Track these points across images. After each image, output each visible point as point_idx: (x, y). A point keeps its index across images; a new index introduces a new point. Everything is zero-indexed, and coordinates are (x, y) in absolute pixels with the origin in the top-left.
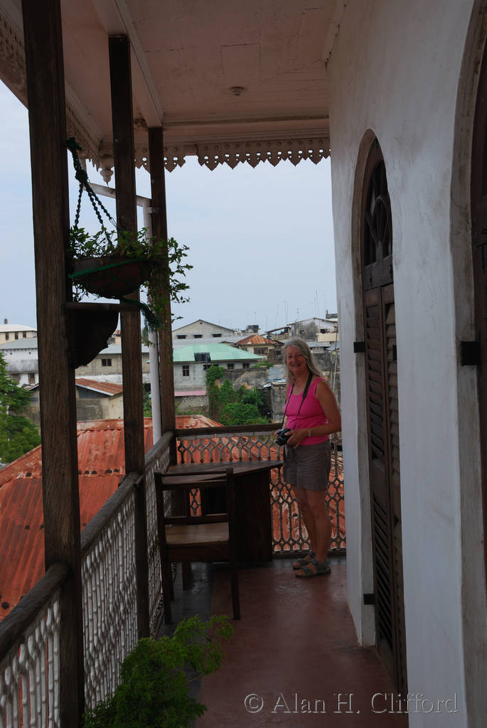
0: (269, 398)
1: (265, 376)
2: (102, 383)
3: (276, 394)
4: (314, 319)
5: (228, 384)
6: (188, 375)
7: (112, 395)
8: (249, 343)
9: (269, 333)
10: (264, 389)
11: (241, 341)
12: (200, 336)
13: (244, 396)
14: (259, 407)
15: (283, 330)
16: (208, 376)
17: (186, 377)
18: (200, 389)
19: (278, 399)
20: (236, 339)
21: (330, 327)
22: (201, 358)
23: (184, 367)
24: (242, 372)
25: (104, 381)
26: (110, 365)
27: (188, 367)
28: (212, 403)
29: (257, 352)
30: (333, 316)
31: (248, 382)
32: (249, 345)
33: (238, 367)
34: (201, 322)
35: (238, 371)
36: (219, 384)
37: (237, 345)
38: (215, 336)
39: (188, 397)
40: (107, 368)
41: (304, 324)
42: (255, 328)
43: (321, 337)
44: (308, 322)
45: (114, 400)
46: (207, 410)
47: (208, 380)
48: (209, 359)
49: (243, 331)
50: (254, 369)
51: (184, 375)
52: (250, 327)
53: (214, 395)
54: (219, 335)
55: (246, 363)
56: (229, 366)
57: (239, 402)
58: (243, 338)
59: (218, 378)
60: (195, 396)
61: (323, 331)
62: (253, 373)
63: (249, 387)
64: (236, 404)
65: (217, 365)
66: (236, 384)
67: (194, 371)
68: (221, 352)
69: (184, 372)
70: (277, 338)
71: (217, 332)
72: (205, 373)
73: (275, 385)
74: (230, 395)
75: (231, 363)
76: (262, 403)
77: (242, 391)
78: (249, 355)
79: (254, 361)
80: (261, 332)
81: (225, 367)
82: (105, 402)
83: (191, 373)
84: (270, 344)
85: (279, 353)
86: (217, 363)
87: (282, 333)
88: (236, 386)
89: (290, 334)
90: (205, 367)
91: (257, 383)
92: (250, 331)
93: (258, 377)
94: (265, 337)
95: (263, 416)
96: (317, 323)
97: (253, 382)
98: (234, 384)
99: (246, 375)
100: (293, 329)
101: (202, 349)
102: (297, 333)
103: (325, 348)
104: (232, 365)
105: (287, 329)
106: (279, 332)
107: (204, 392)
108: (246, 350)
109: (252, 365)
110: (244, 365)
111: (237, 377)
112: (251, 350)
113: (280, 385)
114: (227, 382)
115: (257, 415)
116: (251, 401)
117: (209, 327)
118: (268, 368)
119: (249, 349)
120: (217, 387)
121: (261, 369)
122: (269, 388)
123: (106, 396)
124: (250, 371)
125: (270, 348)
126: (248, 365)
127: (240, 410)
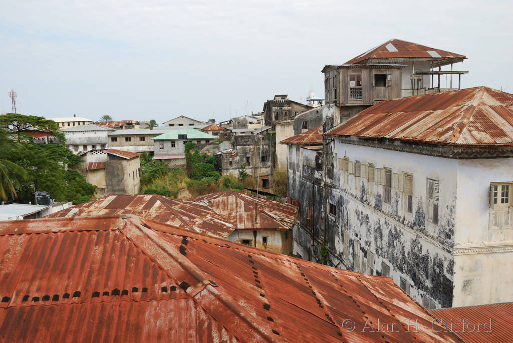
0: (221, 160)
1: (218, 148)
2: (123, 151)
3: (224, 158)
4: (246, 116)
6: (174, 147)
7: (128, 158)
8: (209, 129)
9: (220, 123)
10: (217, 155)
11: (205, 128)
12: (182, 125)
13: (206, 159)
14: (215, 165)
15: (228, 122)
16: (186, 147)
17: (174, 148)
18: (181, 154)
19: (226, 161)
20: (202, 127)
21: (255, 121)
22: (182, 137)
23: (172, 142)
24: (204, 145)
25: (126, 150)
26: (130, 140)
27: (174, 142)
28: (188, 163)
29: (214, 134)
30: (256, 115)
31: (209, 151)
32: (209, 130)
33: (203, 142)
34: (183, 117)
35: (202, 145)
36: (192, 152)
37: (203, 130)
38: (190, 125)
39: (174, 159)
40: (129, 142)
41: (240, 119)
42: (213, 121)
43: (250, 126)
44: (243, 118)
45: (130, 162)
46: (185, 167)
47: (186, 150)
48: (187, 138)
49: (207, 123)
50: (212, 143)
51: (172, 147)
52: (210, 120)
53: (189, 158)
54: (193, 125)
55: (207, 140)
56: (198, 142)
57: (203, 162)
58: (206, 126)
59: (191, 149)
60: (178, 159)
61: (251, 123)
62: (212, 146)
63: (209, 154)
65: (191, 141)
66: (202, 152)
67: (178, 145)
68: (193, 134)
69: (172, 145)
70: (225, 126)
71: (192, 122)
72: (184, 145)
73: (223, 153)
74: (199, 158)
75: (199, 140)
76: (216, 163)
77: (205, 156)
78: (209, 135)
79: (212, 139)
80: (216, 123)
81: (196, 142)
82: (124, 163)
83: (176, 146)
84: (221, 130)
85: (226, 135)
86: (191, 140)
87: (228, 124)
88: (202, 153)
89: (232, 124)
90: (184, 143)
91: (213, 152)
92: (210, 122)
93: (214, 148)
94: (218, 126)
95: (217, 170)
96: (247, 118)
97: (211, 151)
98: (201, 152)
99: (207, 147)
100: (234, 121)
101: (183, 132)
102: (236, 124)
103: (252, 132)
104: (200, 142)
105: (230, 122)
106: (226, 123)
107: (183, 157)
108: (208, 133)
109: (211, 142)
110: (206, 141)
111: (202, 148)
112: (211, 133)
113: (226, 153)
114: (197, 151)
115: (213, 170)
116: (210, 162)
117: (188, 120)
118: (220, 143)
119: (209, 132)
120: (191, 154)
121: (216, 144)
122: (221, 155)
123: (125, 159)
124: (209, 145)
125: (221, 132)
126: (209, 141)
127: (204, 167)
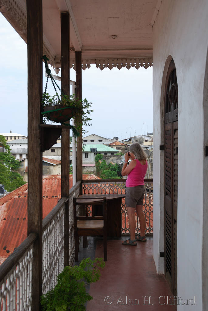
1: (120, 159)
2: (51, 159)
4: (142, 135)
5: (104, 162)
6: (87, 157)
7: (55, 164)
8: (114, 145)
9: (123, 141)
10: (119, 165)
11: (111, 144)
12: (93, 141)
13: (111, 167)
14: (118, 172)
15: (129, 140)
16: (96, 158)
17: (87, 158)
18: (92, 163)
20: (109, 143)
21: (149, 139)
22: (93, 150)
23: (86, 154)
24: (110, 157)
25: (52, 159)
26: (54, 152)
27: (87, 154)
28: (97, 170)
29: (117, 148)
30: (150, 134)
31: (113, 161)
32: (114, 146)
33: (109, 155)
34: (94, 135)
36: (101, 162)
37: (109, 145)
38: (100, 141)
39: (87, 166)
40: (53, 153)
41: (138, 137)
42: (117, 138)
43: (145, 143)
44: (140, 137)
45: (56, 167)
46: (95, 173)
47: (96, 160)
48: (97, 151)
49: (112, 140)
50: (116, 156)
51: (86, 157)
52: (114, 138)
53: (98, 166)
54: (101, 141)
55: (112, 153)
56: (105, 154)
57: (109, 169)
58: (111, 142)
59: (100, 159)
60: (90, 167)
61: (146, 141)
62: (115, 158)
63: (113, 164)
64: (108, 170)
65: (100, 154)
67: (90, 156)
68: (102, 148)
69: (86, 156)
70: (126, 143)
71: (100, 139)
72: (95, 157)
74: (105, 166)
75: (106, 153)
76: (119, 171)
77: (110, 165)
78: (114, 150)
79: (116, 152)
80: (119, 140)
81: (103, 154)
82: (52, 168)
83: (89, 157)
84: (123, 145)
85: (127, 149)
86: (100, 153)
87: (128, 141)
88: (108, 163)
89: (132, 142)
90: (95, 154)
91: (117, 162)
92: (115, 139)
93: (117, 159)
94: (121, 142)
95: (119, 176)
96: (143, 137)
97: (115, 161)
99: (112, 158)
100: (133, 139)
101: (94, 146)
102: (135, 141)
103: (146, 148)
104: (107, 154)
105: (130, 139)
106: (127, 140)
107: (94, 165)
108: (113, 148)
109: (115, 154)
110: (111, 154)
111: (108, 159)
112: (115, 147)
114: (104, 161)
115: (116, 176)
116: (114, 169)
117: (97, 137)
118: (122, 156)
119: (114, 147)
120: (99, 163)
121: (119, 156)
122: (122, 164)
123: (52, 165)
124: (114, 156)
125: (123, 147)
126: (113, 154)
127: (109, 173)
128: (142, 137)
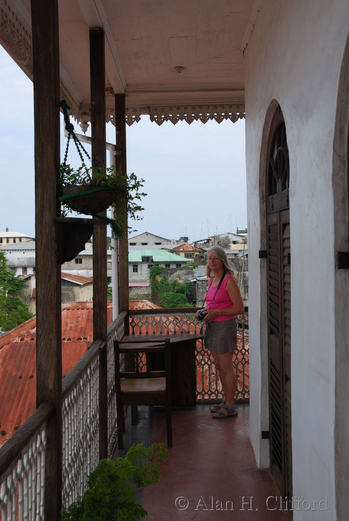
0: (195, 289)
1: (192, 273)
2: (75, 276)
3: (200, 286)
4: (228, 233)
5: (165, 279)
6: (137, 271)
7: (82, 284)
8: (181, 250)
9: (195, 243)
10: (191, 283)
11: (176, 248)
12: (146, 244)
13: (176, 288)
14: (187, 295)
15: (206, 241)
16: (151, 272)
17: (136, 273)
18: (145, 281)
19: (201, 290)
20: (172, 247)
21: (240, 240)
22: (147, 259)
23: (134, 266)
24: (175, 270)
25: (76, 274)
26: (81, 262)
27: (137, 266)
28: (153, 292)
29: (187, 256)
30: (242, 232)
31: (180, 278)
32: (181, 251)
33: (173, 266)
34: (147, 234)
35: (172, 269)
36: (159, 279)
37: (172, 251)
38: (157, 244)
39: (136, 287)
40: (79, 265)
41: (221, 237)
42: (186, 239)
43: (233, 247)
44: (224, 236)
45: (83, 288)
46: (150, 297)
47: (151, 275)
48: (152, 261)
49: (177, 241)
50: (184, 268)
51: (134, 271)
52: (182, 238)
53: (155, 286)
54: (160, 244)
55: (178, 264)
56: (166, 265)
57: (173, 291)
58: (176, 246)
59: (158, 274)
60: (141, 287)
61: (235, 243)
62: (184, 271)
63: (181, 281)
64: (171, 293)
65: (158, 265)
66: (171, 278)
67: (141, 269)
68: (160, 256)
69: (134, 269)
70: (201, 247)
71: (158, 241)
72: (149, 270)
73: (199, 280)
74: (166, 286)
75: (168, 264)
76: (189, 293)
77: (175, 284)
78: (181, 258)
79: (185, 262)
80: (190, 242)
81: (164, 266)
82: (77, 289)
83: (139, 270)
84: (196, 251)
85: (202, 257)
86: (158, 263)
87: (205, 243)
88: (171, 280)
89: (211, 244)
90: (149, 266)
91: (186, 279)
92: (182, 241)
93: (187, 274)
94: (193, 245)
95: (190, 302)
96: (230, 236)
97: (183, 278)
98: (169, 279)
99: (178, 272)
100: (213, 240)
101: (148, 253)
102: (216, 243)
103: (235, 254)
104: (169, 265)
105: (208, 240)
106: (203, 242)
107: (148, 284)
108: (179, 255)
109: (183, 266)
110: (177, 265)
111: (172, 274)
112: (183, 254)
113: (202, 281)
114: (165, 277)
115: (185, 301)
116: (182, 291)
117: (153, 237)
118: (194, 268)
119: (181, 254)
120: (157, 281)
121: (189, 269)
122: (195, 282)
123: (78, 285)
124: (181, 270)
125: (196, 253)
126: (180, 265)
127: (173, 298)
128: (228, 237)
